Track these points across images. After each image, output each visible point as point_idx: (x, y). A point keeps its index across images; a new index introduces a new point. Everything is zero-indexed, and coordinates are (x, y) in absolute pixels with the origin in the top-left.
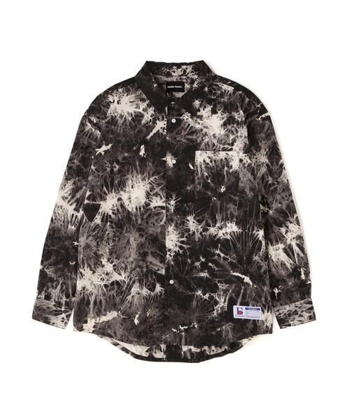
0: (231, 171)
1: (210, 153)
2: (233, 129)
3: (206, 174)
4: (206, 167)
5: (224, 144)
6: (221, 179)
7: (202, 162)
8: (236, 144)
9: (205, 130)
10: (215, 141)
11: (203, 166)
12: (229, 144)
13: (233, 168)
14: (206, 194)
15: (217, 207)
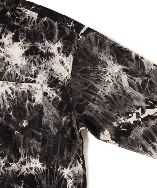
1: (11, 84)
2: (36, 60)
3: (8, 106)
4: (8, 99)
5: (27, 75)
6: (22, 113)
7: (4, 93)
8: (39, 76)
9: (7, 59)
10: (18, 71)
11: (5, 98)
12: (32, 76)
13: (36, 102)
14: (8, 127)
15: (20, 142)
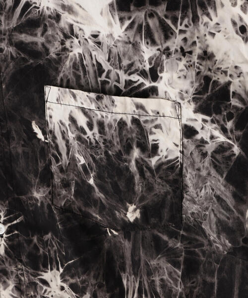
0: (154, 161)
1: (84, 98)
3: (83, 161)
4: (79, 138)
5: (129, 69)
6: (122, 185)
7: (67, 123)
8: (165, 76)
10: (101, 57)
11: (71, 136)
12: (143, 74)
14: (87, 216)
15: (123, 257)
